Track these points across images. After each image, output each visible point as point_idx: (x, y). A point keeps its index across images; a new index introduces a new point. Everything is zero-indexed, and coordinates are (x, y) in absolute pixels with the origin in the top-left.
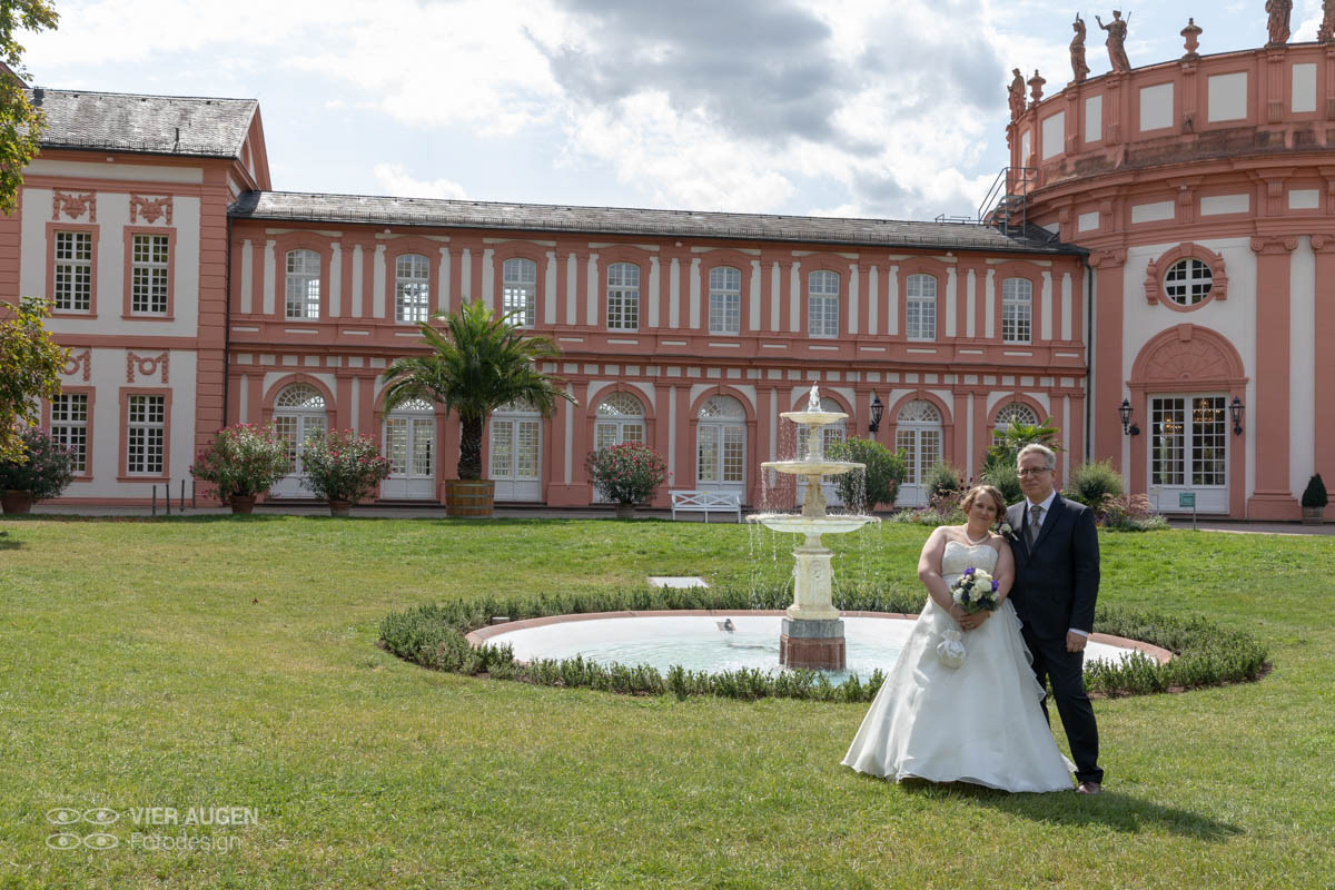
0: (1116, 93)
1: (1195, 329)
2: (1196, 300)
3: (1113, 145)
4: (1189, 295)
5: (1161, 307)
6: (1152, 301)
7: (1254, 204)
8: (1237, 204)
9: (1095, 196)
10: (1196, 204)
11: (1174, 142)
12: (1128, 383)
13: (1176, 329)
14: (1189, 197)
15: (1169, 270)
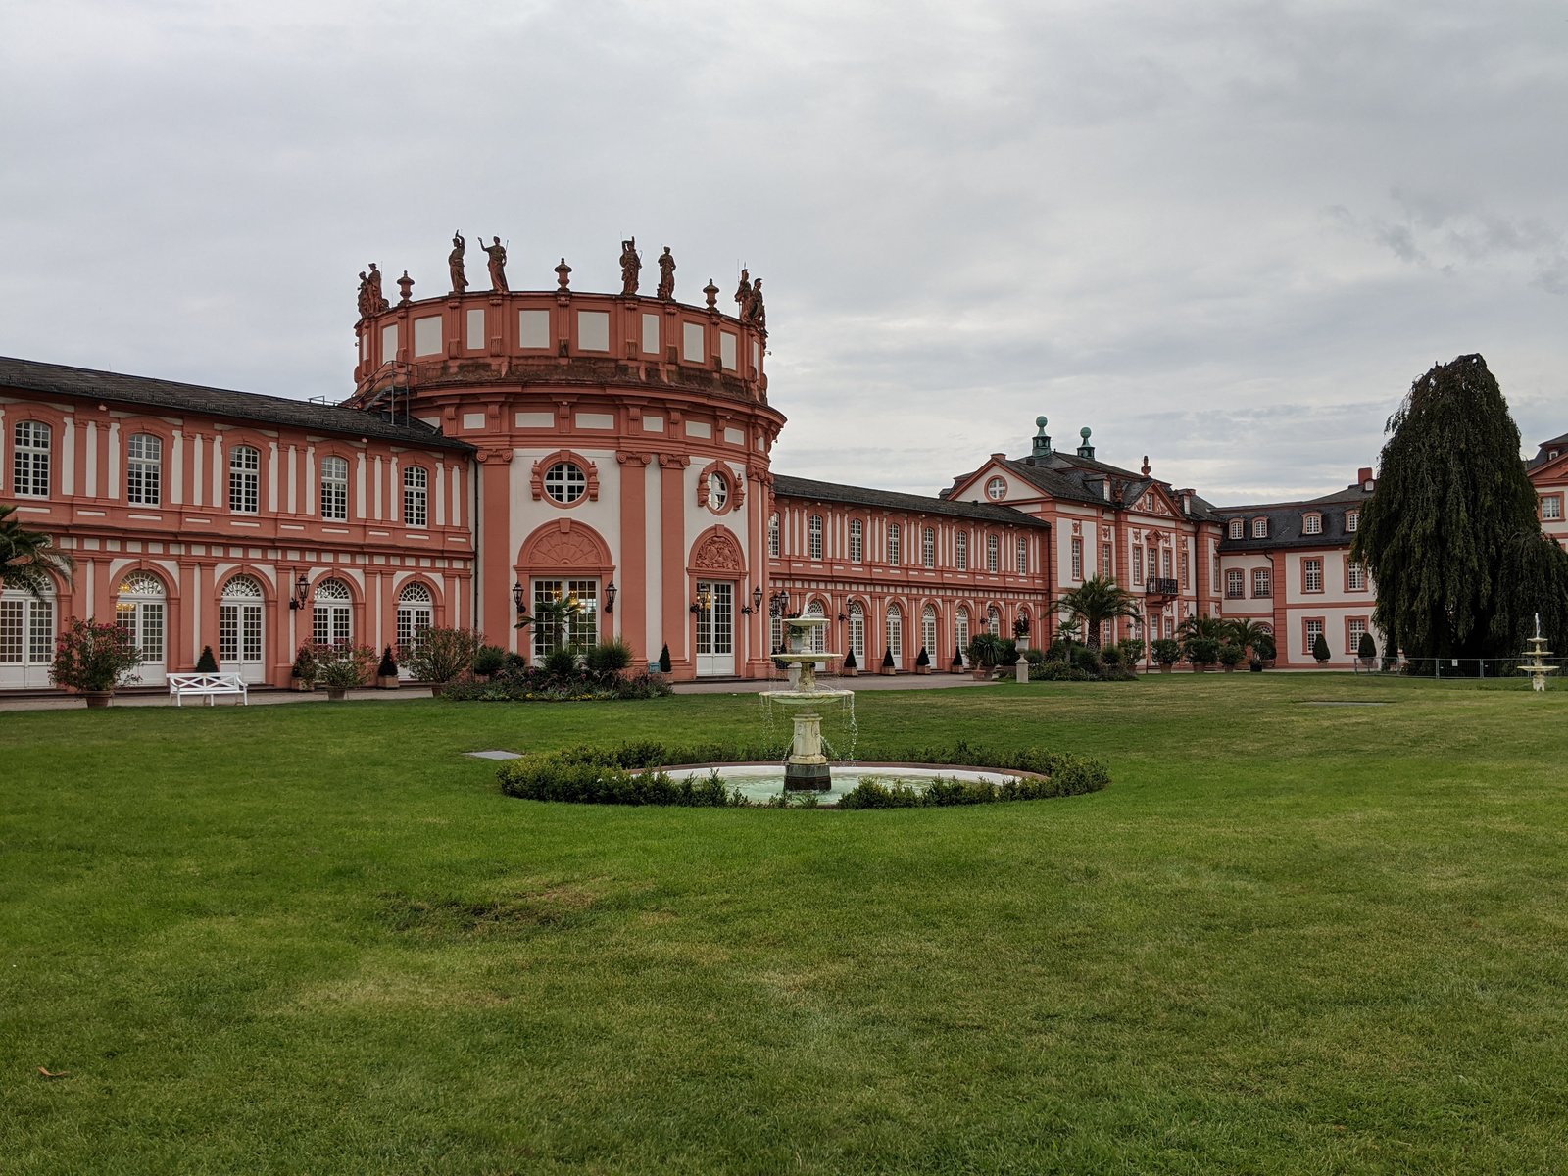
0: (498, 311)
1: (573, 523)
2: (571, 498)
3: (498, 356)
4: (565, 494)
5: (543, 501)
6: (536, 497)
7: (617, 423)
8: (603, 422)
9: (482, 400)
10: (571, 418)
11: (553, 362)
12: (514, 567)
13: (557, 522)
14: (567, 411)
15: (549, 471)
